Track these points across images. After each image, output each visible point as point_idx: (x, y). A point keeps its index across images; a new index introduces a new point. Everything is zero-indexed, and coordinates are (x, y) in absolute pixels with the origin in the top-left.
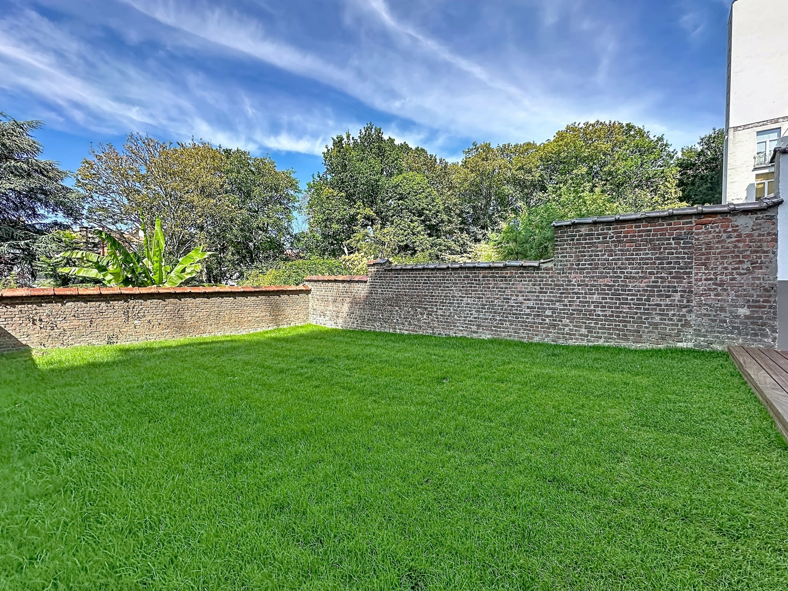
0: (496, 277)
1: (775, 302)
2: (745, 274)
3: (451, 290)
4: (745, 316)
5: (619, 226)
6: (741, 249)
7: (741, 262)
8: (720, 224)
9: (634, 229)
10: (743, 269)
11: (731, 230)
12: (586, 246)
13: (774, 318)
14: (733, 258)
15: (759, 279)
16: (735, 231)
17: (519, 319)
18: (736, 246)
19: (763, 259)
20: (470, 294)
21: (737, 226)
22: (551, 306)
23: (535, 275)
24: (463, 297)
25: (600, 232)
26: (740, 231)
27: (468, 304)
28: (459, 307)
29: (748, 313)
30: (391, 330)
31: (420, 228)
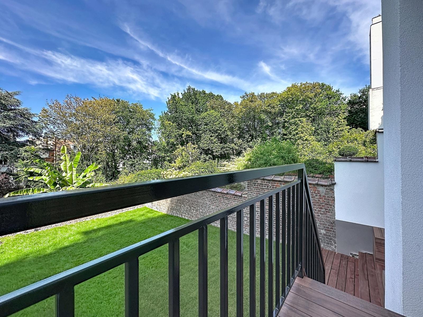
0: (224, 197)
1: (335, 229)
2: (323, 214)
3: (205, 200)
4: (324, 234)
5: (273, 182)
6: (321, 202)
7: (321, 208)
8: (313, 189)
9: (279, 185)
10: (322, 212)
11: (317, 192)
12: (260, 189)
13: (335, 237)
14: (318, 206)
15: (328, 217)
16: (319, 193)
17: (234, 220)
18: (319, 201)
19: (330, 208)
20: (213, 204)
21: (319, 191)
22: (246, 216)
23: (240, 199)
24: (210, 205)
25: (266, 183)
26: (320, 193)
27: (213, 208)
28: (209, 209)
29: (325, 233)
30: (180, 216)
31: (215, 140)
